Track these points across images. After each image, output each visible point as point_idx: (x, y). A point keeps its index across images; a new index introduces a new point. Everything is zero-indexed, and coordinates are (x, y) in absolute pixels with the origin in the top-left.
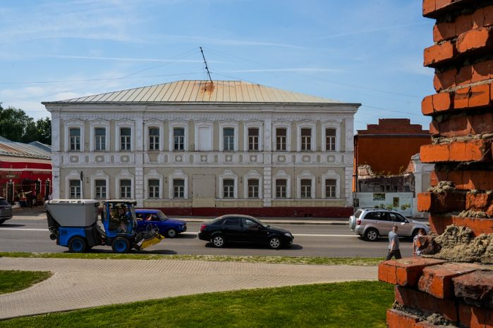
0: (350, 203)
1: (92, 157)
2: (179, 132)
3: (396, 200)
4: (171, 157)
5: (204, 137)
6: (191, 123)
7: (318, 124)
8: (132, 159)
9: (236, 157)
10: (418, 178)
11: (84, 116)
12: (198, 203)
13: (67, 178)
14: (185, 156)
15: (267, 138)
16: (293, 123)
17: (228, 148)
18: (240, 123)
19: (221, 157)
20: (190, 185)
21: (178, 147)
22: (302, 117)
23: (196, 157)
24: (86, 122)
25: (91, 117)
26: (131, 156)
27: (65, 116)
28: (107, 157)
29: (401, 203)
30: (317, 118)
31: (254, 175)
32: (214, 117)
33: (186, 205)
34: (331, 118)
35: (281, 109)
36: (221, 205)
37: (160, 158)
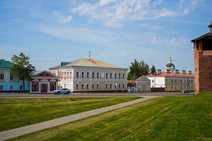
0: (126, 90)
1: (81, 79)
2: (98, 74)
3: (133, 88)
4: (97, 79)
5: (103, 75)
6: (100, 72)
7: (122, 73)
8: (89, 80)
9: (108, 79)
10: (137, 84)
11: (80, 69)
12: (102, 90)
13: (76, 84)
14: (99, 79)
15: (113, 76)
16: (118, 72)
17: (107, 77)
18: (109, 72)
19: (106, 79)
20: (100, 86)
21: (98, 77)
22: (119, 71)
23: (101, 79)
24: (80, 71)
25: (81, 70)
26: (89, 79)
27: (76, 69)
28: (84, 79)
29: (134, 89)
30: (121, 71)
31: (111, 83)
32: (105, 71)
33: (99, 90)
34: (124, 71)
35: (116, 69)
36: (105, 90)
37: (95, 79)
